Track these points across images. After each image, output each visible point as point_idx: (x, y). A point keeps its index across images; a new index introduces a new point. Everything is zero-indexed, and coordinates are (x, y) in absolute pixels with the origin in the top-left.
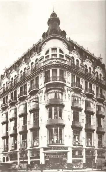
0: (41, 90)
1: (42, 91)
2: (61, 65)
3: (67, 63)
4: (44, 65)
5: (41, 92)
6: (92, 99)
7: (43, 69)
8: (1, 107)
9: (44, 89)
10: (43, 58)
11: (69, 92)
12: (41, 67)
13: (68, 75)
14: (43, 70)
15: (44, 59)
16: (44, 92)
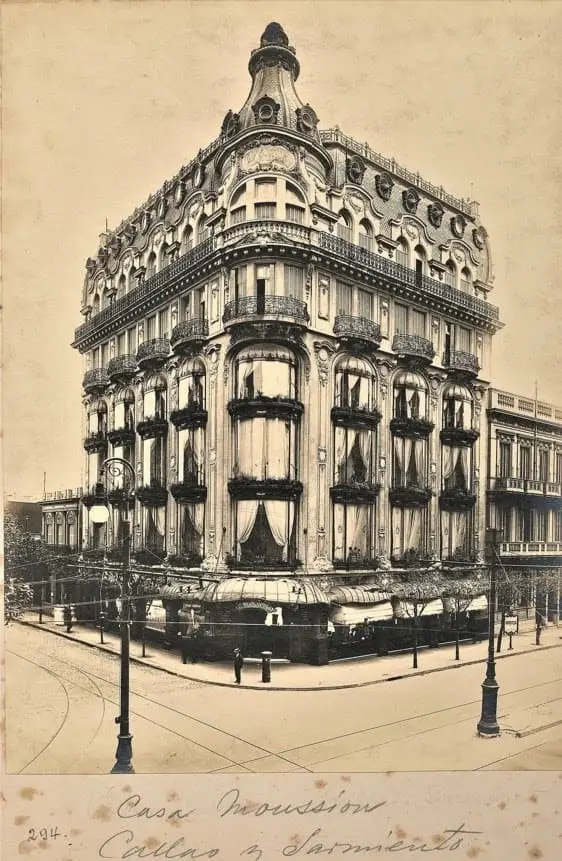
0: (214, 342)
1: (219, 346)
2: (288, 250)
3: (315, 241)
4: (226, 245)
5: (213, 350)
6: (426, 374)
7: (219, 262)
8: (84, 385)
9: (225, 342)
10: (224, 216)
11: (323, 354)
12: (214, 254)
13: (321, 285)
14: (221, 265)
15: (229, 223)
16: (224, 351)
